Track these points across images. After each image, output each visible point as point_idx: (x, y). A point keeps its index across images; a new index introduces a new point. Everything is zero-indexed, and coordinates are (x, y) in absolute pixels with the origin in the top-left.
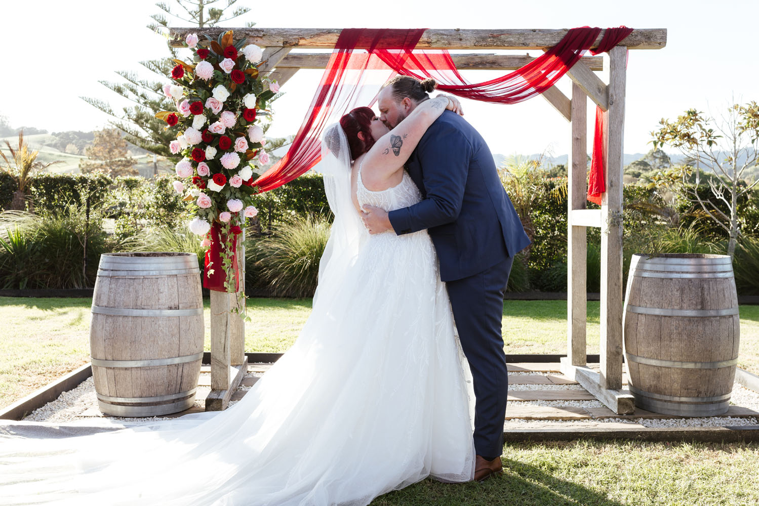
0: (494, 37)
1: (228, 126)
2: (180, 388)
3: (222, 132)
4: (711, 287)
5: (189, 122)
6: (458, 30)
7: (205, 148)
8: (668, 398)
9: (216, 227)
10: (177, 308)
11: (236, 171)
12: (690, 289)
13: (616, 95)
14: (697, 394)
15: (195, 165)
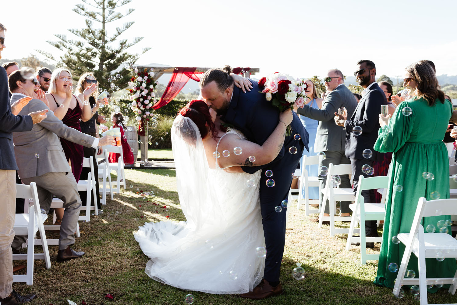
1: (146, 93)
3: (144, 95)
5: (136, 92)
7: (140, 99)
9: (142, 119)
10: (132, 140)
11: (148, 105)
15: (137, 103)
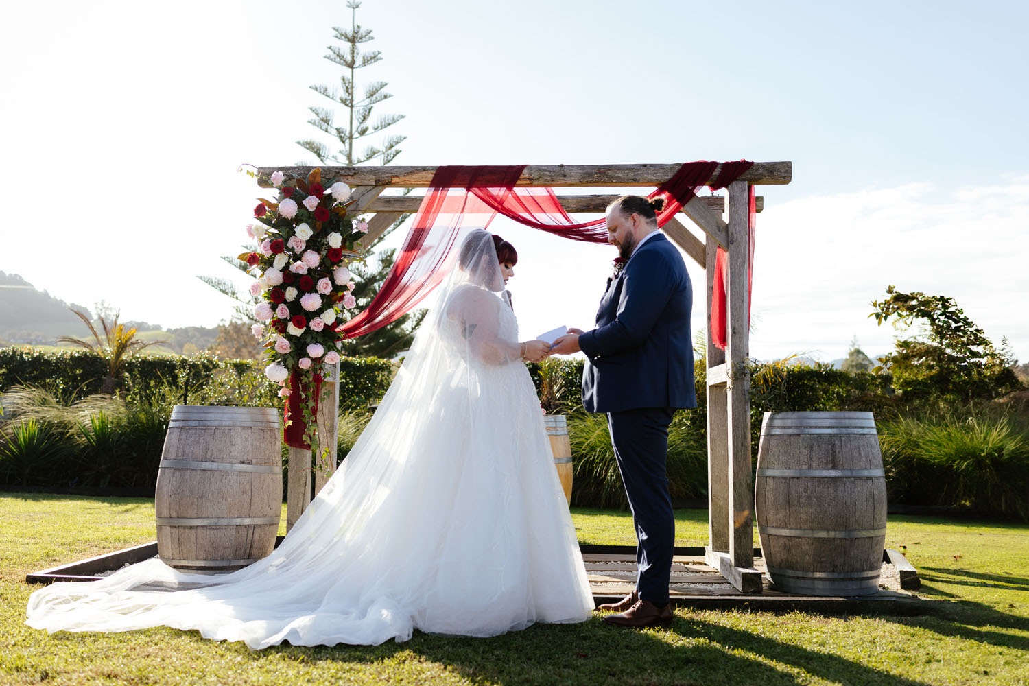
0: (600, 173)
1: (310, 266)
2: (250, 554)
3: (304, 272)
4: (843, 443)
5: (270, 262)
6: (562, 166)
7: (285, 289)
8: (800, 574)
9: (296, 375)
10: (250, 463)
11: (318, 313)
12: (819, 446)
13: (736, 233)
14: (832, 569)
15: (274, 308)
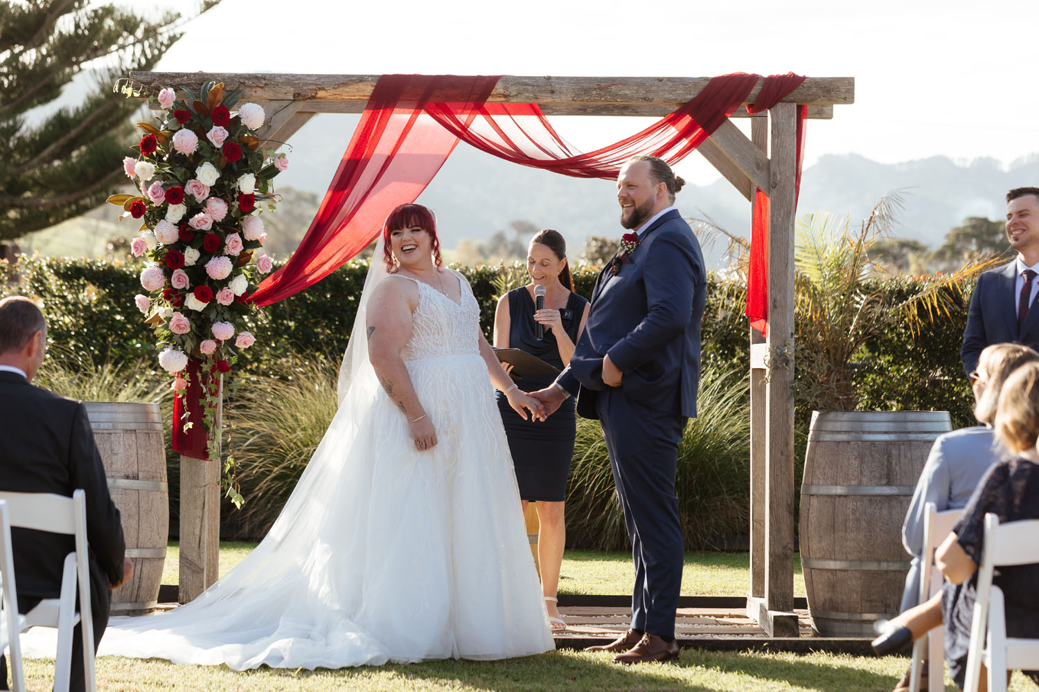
0: (601, 89)
1: (216, 219)
2: (138, 595)
3: (207, 227)
4: (902, 453)
5: (161, 213)
6: (549, 78)
7: (184, 250)
8: (845, 616)
9: (195, 363)
10: (136, 477)
11: (225, 283)
12: (872, 456)
13: (780, 174)
14: (884, 609)
15: (168, 274)
